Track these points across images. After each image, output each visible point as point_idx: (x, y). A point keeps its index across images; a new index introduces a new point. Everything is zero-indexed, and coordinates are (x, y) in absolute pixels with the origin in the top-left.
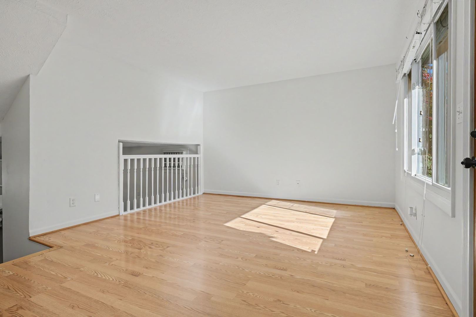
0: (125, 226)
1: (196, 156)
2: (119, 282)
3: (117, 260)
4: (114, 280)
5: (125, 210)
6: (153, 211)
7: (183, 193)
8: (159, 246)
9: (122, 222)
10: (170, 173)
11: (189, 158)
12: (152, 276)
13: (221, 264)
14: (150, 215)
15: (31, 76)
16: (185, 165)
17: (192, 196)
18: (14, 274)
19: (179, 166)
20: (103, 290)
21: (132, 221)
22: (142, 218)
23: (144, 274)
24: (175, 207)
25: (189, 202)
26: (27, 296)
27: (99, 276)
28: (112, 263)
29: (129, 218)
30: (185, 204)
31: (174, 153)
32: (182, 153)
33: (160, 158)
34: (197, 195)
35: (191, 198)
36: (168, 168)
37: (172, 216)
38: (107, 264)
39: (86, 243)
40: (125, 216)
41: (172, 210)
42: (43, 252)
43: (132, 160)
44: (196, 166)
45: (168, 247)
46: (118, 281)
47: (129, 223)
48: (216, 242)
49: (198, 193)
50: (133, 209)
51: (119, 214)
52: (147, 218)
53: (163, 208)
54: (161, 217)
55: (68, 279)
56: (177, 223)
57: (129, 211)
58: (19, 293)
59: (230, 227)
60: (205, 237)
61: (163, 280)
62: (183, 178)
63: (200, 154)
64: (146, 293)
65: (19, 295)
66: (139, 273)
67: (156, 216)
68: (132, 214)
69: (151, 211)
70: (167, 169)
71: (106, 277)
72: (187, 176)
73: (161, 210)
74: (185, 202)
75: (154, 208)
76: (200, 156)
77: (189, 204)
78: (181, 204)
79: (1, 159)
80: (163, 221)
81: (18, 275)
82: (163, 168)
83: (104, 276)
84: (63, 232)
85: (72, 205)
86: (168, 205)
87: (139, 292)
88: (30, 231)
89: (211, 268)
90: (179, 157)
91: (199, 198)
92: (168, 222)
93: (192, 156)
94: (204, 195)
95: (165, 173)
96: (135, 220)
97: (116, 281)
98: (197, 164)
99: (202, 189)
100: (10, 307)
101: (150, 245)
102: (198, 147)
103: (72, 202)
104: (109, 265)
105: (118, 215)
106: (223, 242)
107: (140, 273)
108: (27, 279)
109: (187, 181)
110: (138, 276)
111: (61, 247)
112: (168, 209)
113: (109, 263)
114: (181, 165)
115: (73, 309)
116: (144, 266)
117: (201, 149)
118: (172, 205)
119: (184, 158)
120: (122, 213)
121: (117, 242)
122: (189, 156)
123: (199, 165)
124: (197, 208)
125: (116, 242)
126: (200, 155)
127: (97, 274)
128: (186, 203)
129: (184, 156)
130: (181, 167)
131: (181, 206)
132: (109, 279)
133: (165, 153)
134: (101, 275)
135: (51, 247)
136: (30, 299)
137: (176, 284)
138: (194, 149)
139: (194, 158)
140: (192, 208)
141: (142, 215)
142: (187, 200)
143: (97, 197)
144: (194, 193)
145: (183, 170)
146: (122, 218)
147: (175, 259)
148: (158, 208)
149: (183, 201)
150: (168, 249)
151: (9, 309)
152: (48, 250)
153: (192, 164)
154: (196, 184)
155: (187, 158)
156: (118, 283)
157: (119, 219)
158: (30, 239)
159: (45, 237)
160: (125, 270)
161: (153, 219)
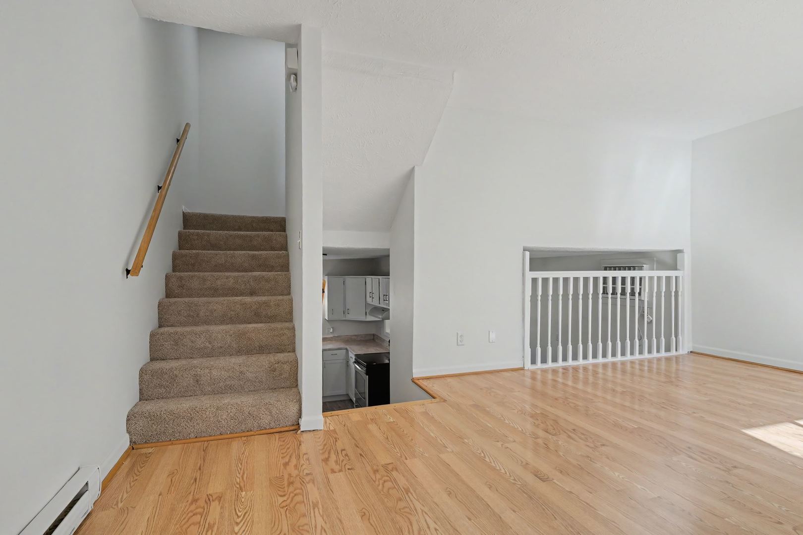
0: (533, 389)
1: (672, 274)
2: (515, 480)
3: (515, 441)
4: (508, 474)
5: (533, 362)
6: (581, 371)
7: (641, 346)
8: (587, 439)
9: (528, 381)
10: (614, 305)
11: (656, 279)
12: (569, 490)
13: (727, 519)
14: (576, 379)
15: (416, 169)
16: (647, 290)
17: (663, 354)
18: (394, 422)
19: (635, 293)
20: (491, 484)
21: (544, 383)
22: (560, 380)
23: (555, 481)
24: (624, 372)
25: (655, 366)
26: (403, 457)
27: (487, 459)
28: (507, 445)
29: (539, 377)
30: (646, 368)
31: (624, 268)
32: (641, 268)
33: (594, 278)
34: (673, 353)
35: (661, 358)
36: (610, 296)
37: (619, 389)
38: (499, 444)
39: (474, 403)
40: (533, 373)
41: (619, 376)
42: (425, 401)
43: (545, 281)
44: (671, 295)
45: (603, 445)
46: (512, 478)
47: (539, 385)
48: (717, 466)
49: (676, 350)
50: (546, 362)
51: (524, 367)
52: (570, 383)
53: (600, 370)
54: (595, 385)
55: (448, 450)
56: (627, 404)
57: (539, 365)
58: (397, 449)
59: (761, 441)
60: (689, 448)
61: (590, 506)
62: (642, 316)
63: (684, 270)
64: (556, 517)
65: (396, 451)
66: (546, 477)
67: (586, 382)
68: (544, 371)
69: (577, 371)
70: (608, 298)
71: (497, 466)
72: (650, 313)
73: (595, 373)
74: (646, 364)
75: (583, 367)
76: (684, 274)
77: (655, 370)
78: (637, 366)
79: (389, 275)
80: (599, 393)
81: (397, 425)
82: (600, 296)
83: (494, 462)
84: (449, 380)
85: (460, 343)
86: (610, 366)
87: (544, 509)
88: (414, 371)
89: (701, 520)
90: (633, 276)
91: (681, 360)
92: (609, 397)
93: (664, 274)
94: (692, 357)
95: (605, 304)
96: (550, 382)
97: (510, 476)
98: (674, 290)
99: (686, 344)
100: (386, 463)
101: (570, 431)
102: (679, 255)
103: (459, 339)
104: (502, 446)
105: (522, 369)
106: (736, 471)
107: (548, 478)
108: (405, 433)
109: (650, 323)
110: (545, 481)
111: (445, 401)
112: (610, 373)
113: (502, 443)
114: (637, 291)
115: (449, 496)
116: (556, 467)
117: (686, 260)
118: (619, 366)
119: (645, 277)
120: (528, 365)
121: (518, 412)
122: (656, 274)
123: (680, 294)
124: (672, 382)
125: (516, 411)
126: (681, 272)
127: (485, 455)
128: (648, 367)
129: (646, 273)
130: (637, 295)
131: (637, 372)
132: (500, 470)
133: (606, 269)
134: (490, 460)
135: (434, 398)
136: (405, 461)
137: (613, 523)
138: (668, 259)
139: (668, 279)
140: (663, 379)
141: (560, 375)
142: (650, 361)
143: (493, 336)
144: (668, 349)
145: (641, 302)
146: (528, 374)
147: (617, 474)
148: (590, 368)
149: (641, 363)
150: (603, 448)
151: (386, 466)
152: (430, 400)
153: (664, 290)
154: (672, 329)
155: (651, 278)
156: (513, 481)
157: (524, 375)
158: (413, 381)
159: (428, 381)
160: (524, 463)
161: (580, 386)
